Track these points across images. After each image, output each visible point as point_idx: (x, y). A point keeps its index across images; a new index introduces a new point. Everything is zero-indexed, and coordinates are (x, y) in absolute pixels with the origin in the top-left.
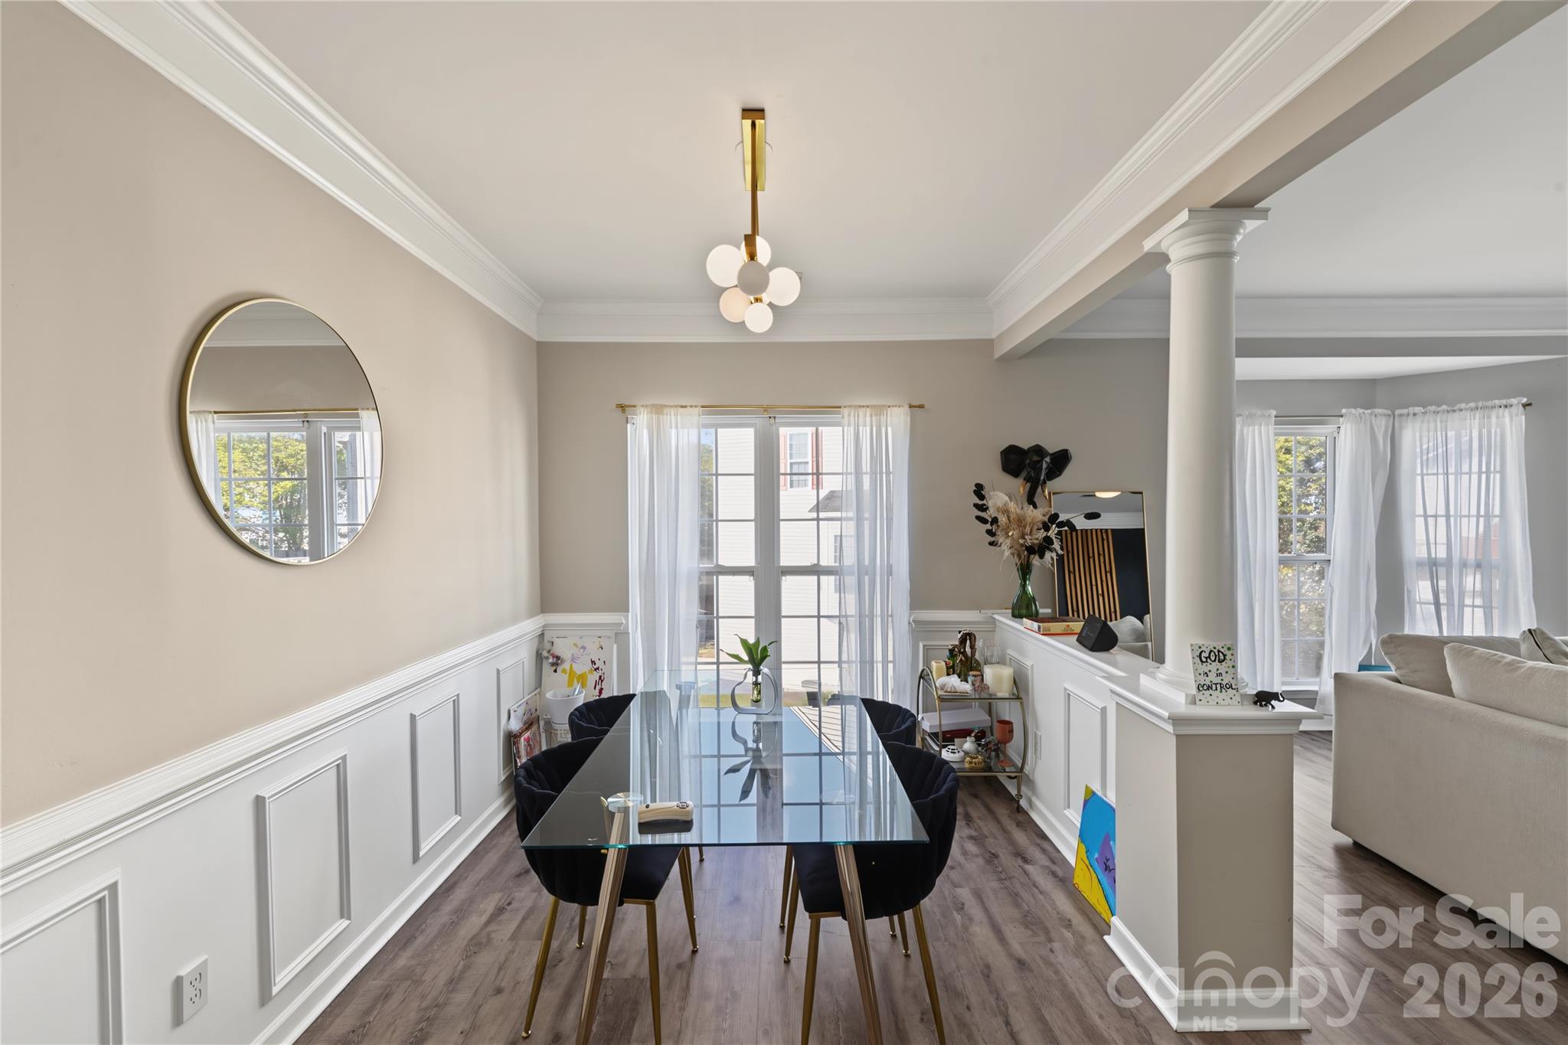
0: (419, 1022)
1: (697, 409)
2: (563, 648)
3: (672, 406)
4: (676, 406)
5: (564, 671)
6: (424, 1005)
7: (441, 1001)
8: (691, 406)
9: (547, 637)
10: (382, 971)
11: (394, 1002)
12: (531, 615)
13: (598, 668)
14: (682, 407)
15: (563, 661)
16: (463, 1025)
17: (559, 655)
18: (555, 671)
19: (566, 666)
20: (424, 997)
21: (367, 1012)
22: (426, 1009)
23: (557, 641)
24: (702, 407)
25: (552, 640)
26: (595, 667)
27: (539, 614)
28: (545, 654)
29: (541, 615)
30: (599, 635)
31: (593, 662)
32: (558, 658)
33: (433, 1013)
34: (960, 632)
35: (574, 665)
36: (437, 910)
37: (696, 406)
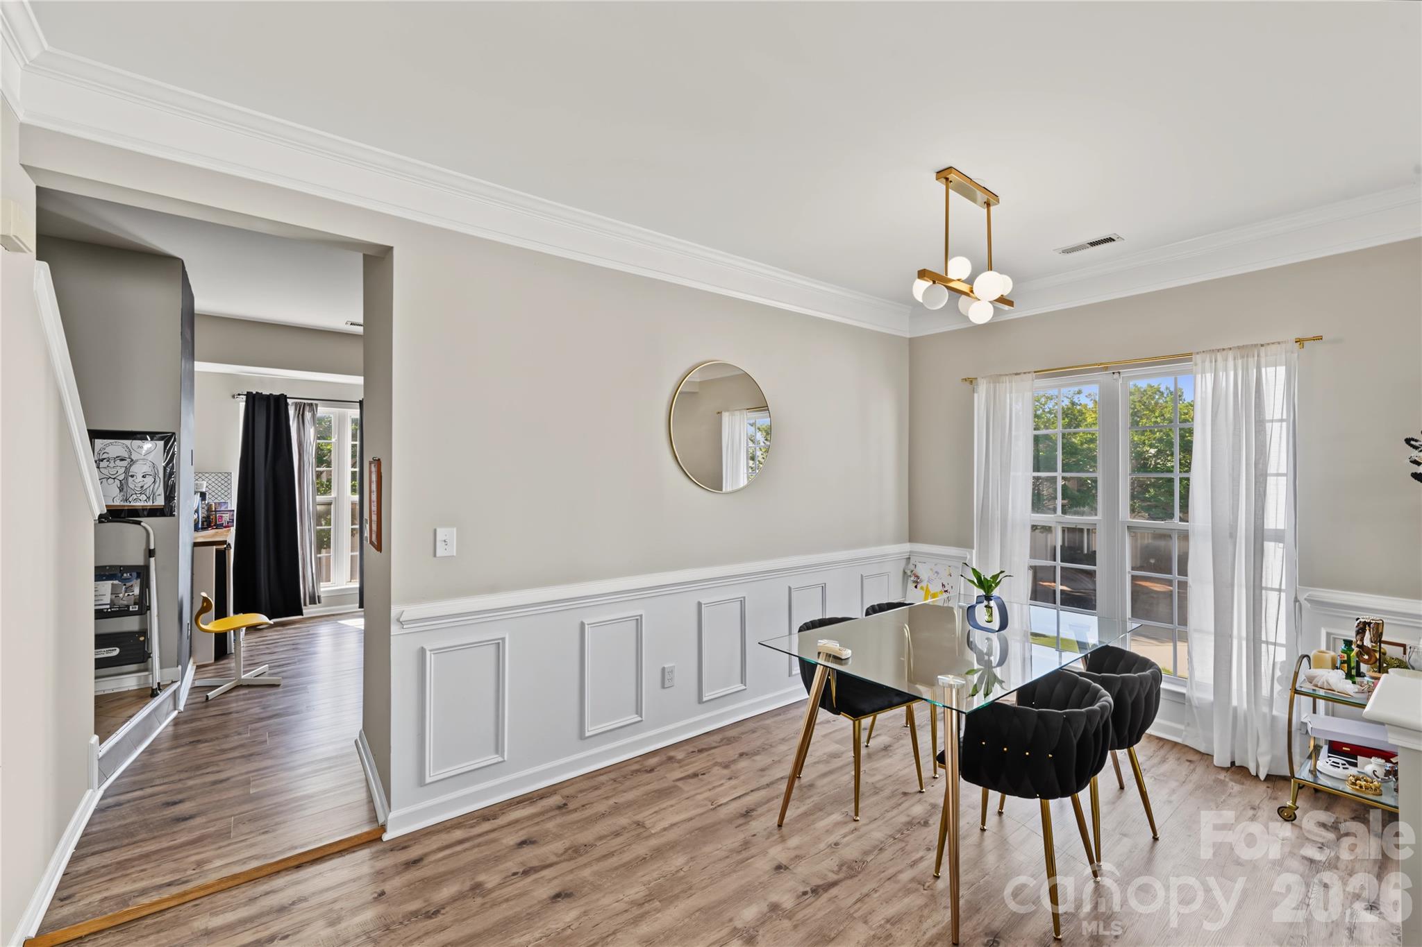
0: (759, 747)
1: (1030, 375)
2: (923, 572)
3: (1007, 375)
4: (1011, 374)
5: (922, 588)
6: (766, 742)
7: (774, 744)
8: (1025, 373)
9: (912, 561)
10: (758, 722)
11: (755, 735)
12: (898, 541)
13: (947, 591)
14: (1017, 374)
15: (921, 581)
16: (776, 758)
17: (919, 575)
18: (916, 587)
19: (923, 584)
20: (768, 740)
21: (743, 733)
22: (766, 744)
23: (919, 565)
24: (1035, 372)
25: (915, 563)
26: (945, 589)
27: (905, 542)
28: (909, 573)
29: (908, 544)
30: (950, 564)
31: (943, 585)
32: (918, 577)
33: (767, 747)
34: (1357, 619)
35: (929, 584)
36: (797, 708)
37: (1029, 373)
